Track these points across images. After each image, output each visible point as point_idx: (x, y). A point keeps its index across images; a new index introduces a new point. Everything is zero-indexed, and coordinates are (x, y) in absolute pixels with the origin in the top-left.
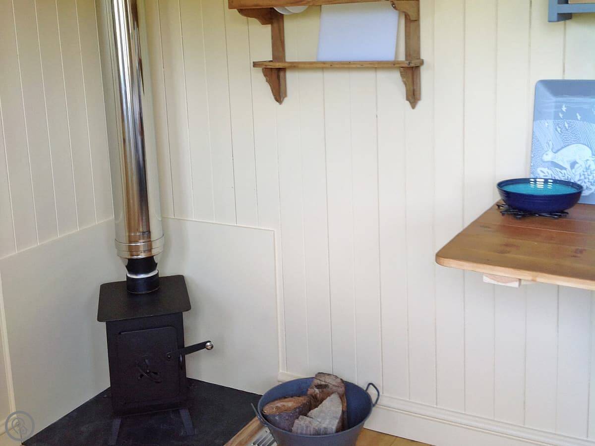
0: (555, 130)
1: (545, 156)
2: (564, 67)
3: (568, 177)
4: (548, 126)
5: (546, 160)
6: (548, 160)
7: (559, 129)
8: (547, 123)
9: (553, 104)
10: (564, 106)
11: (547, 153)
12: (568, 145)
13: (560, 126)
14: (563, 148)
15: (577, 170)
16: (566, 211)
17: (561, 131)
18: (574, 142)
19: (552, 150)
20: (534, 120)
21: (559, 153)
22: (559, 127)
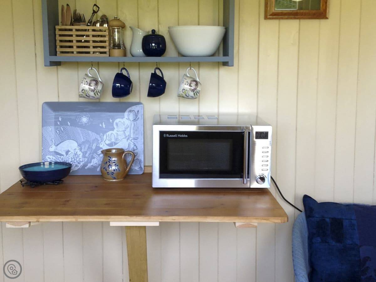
0: (55, 132)
1: (50, 148)
2: (58, 94)
3: (65, 160)
4: (51, 130)
5: (51, 151)
6: (52, 151)
7: (58, 132)
8: (51, 128)
9: (53, 117)
10: (60, 118)
11: (51, 146)
12: (64, 141)
13: (58, 129)
14: (60, 143)
15: (70, 155)
16: (62, 180)
17: (59, 133)
18: (67, 139)
19: (54, 144)
20: (42, 127)
21: (59, 146)
22: (58, 131)
